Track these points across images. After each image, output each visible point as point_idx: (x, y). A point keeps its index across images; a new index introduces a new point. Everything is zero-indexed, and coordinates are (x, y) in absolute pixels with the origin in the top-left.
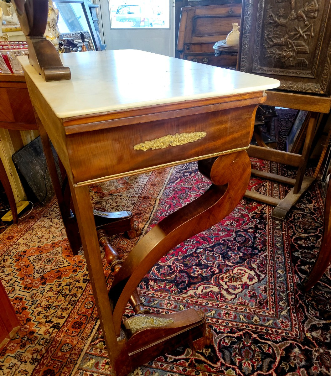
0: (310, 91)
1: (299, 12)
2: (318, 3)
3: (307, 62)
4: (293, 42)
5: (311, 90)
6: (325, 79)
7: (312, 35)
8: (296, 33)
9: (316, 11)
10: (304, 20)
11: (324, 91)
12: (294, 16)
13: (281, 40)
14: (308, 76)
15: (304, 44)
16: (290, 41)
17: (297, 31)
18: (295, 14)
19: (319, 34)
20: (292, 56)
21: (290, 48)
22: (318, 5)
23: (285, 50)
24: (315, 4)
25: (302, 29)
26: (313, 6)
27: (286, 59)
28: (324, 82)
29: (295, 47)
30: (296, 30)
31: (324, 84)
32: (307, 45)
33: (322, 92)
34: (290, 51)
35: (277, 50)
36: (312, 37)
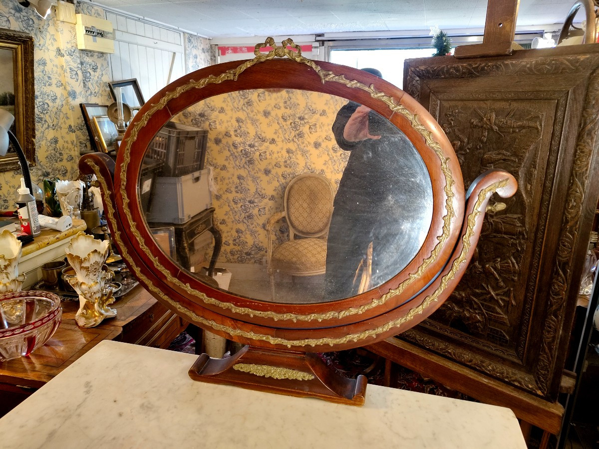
0: (516, 384)
1: (487, 266)
2: (517, 263)
3: (508, 337)
4: (481, 303)
5: (520, 382)
6: (544, 375)
7: (512, 303)
8: (484, 291)
9: (515, 272)
10: (496, 279)
11: (543, 393)
12: (480, 270)
13: (459, 294)
14: (511, 358)
15: (499, 310)
16: (475, 299)
17: (486, 290)
18: (480, 267)
19: (524, 306)
20: (479, 321)
21: (476, 309)
22: (518, 266)
23: (467, 310)
24: (513, 263)
25: (494, 290)
26: (509, 266)
27: (470, 322)
28: (542, 379)
29: (484, 311)
30: (484, 288)
31: (543, 382)
32: (505, 314)
33: (539, 392)
34: (476, 313)
35: (454, 305)
36: (512, 305)
